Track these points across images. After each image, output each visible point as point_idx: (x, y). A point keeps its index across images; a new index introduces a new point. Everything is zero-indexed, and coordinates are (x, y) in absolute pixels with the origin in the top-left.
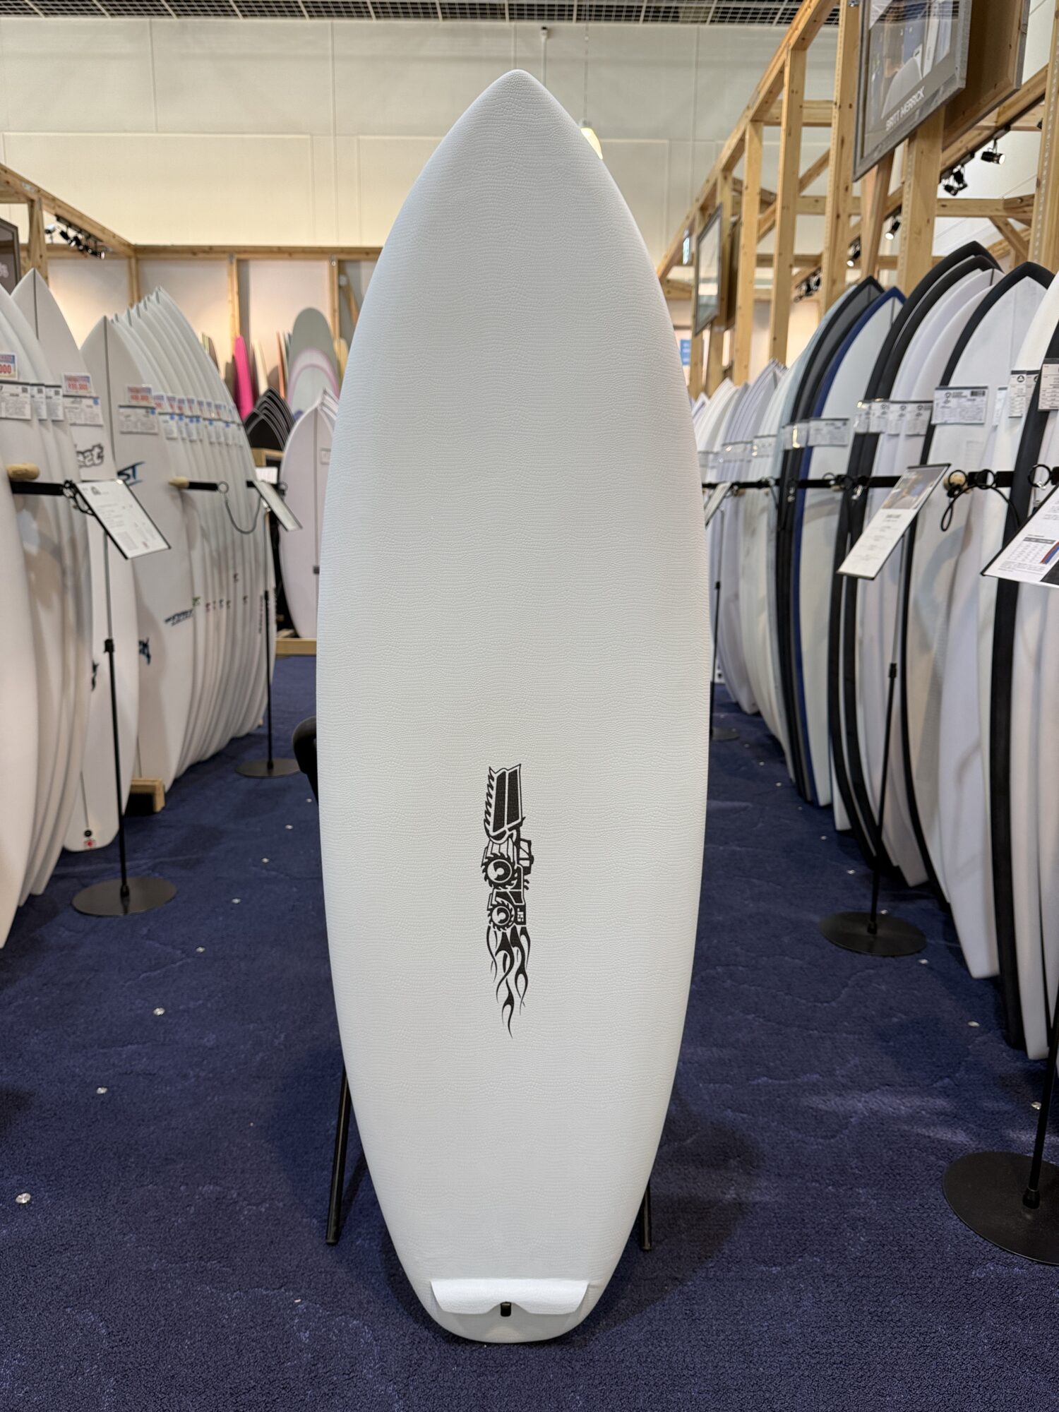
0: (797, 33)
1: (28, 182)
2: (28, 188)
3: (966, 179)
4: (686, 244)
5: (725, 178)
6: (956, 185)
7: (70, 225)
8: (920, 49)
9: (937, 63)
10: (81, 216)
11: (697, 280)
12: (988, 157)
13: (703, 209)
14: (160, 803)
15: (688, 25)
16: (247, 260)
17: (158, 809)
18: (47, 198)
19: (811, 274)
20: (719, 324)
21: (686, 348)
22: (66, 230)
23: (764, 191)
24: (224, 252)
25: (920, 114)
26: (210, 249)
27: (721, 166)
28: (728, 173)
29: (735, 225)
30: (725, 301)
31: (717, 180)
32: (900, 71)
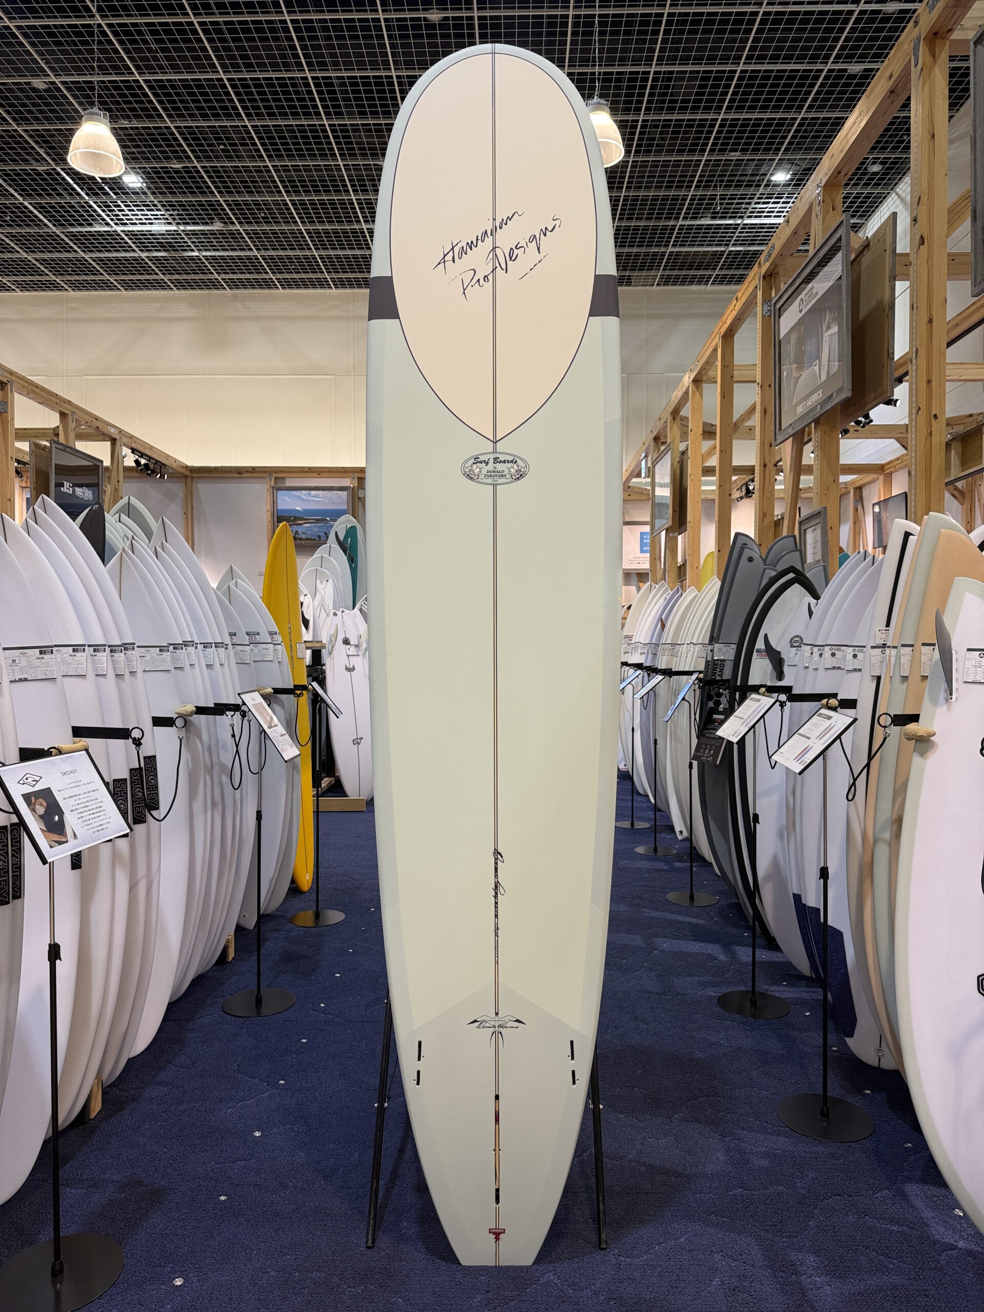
0: (726, 326)
1: (113, 426)
2: (112, 430)
3: (872, 416)
4: (643, 462)
5: (674, 419)
6: (864, 420)
7: (142, 455)
9: (831, 374)
10: (151, 448)
11: (653, 484)
12: (888, 402)
13: (656, 439)
14: (231, 954)
15: (640, 288)
16: (284, 478)
17: (230, 959)
18: (126, 436)
19: (749, 480)
20: (673, 532)
21: (646, 539)
22: (139, 459)
23: (705, 424)
24: (264, 472)
25: (821, 408)
26: (253, 470)
27: (671, 409)
28: (675, 416)
29: (683, 453)
31: (667, 420)
32: (804, 375)
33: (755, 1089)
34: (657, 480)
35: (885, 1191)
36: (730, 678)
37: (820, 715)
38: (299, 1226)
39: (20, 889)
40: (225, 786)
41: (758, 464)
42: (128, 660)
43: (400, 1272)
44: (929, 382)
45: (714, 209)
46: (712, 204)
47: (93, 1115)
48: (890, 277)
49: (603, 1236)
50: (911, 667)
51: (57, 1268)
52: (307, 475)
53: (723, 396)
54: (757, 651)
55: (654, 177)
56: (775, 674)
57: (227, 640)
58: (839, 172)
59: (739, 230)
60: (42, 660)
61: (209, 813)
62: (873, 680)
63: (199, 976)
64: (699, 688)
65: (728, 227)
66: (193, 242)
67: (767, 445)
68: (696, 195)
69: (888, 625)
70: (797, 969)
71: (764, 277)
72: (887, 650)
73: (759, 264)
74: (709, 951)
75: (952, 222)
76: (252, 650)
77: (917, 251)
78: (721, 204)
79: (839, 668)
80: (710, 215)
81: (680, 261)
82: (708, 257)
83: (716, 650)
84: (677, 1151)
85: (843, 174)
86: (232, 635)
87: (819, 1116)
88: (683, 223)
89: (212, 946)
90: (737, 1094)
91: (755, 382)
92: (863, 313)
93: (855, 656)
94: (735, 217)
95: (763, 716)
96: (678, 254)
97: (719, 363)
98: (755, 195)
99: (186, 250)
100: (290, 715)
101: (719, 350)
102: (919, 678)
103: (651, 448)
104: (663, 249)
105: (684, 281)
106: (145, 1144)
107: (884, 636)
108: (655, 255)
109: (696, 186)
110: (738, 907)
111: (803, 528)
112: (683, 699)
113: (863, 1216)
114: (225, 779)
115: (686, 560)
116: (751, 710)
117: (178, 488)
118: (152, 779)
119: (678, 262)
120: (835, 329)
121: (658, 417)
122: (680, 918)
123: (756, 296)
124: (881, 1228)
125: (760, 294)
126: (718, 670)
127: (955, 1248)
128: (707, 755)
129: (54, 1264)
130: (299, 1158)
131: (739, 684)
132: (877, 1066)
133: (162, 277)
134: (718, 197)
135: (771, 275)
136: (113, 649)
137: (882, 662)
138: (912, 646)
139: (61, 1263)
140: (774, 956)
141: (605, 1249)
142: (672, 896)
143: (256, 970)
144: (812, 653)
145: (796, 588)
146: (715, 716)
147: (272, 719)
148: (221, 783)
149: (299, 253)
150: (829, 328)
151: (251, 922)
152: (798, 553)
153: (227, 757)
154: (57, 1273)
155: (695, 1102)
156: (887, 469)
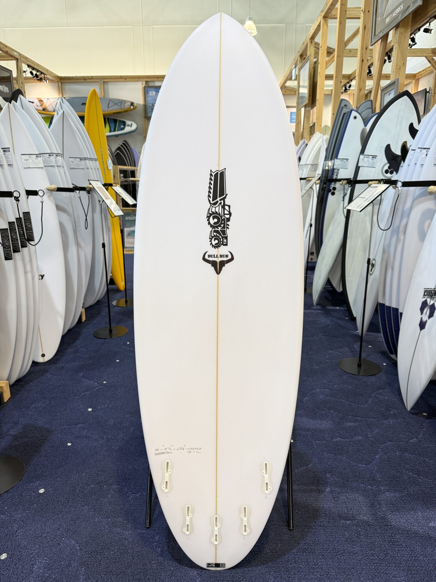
1: (15, 51)
3: (416, 40)
4: (294, 71)
5: (311, 42)
7: (33, 69)
10: (38, 65)
11: (299, 86)
12: (427, 31)
13: (301, 56)
14: (84, 319)
16: (107, 82)
17: (83, 321)
18: (23, 58)
20: (309, 107)
21: (293, 115)
22: (32, 71)
24: (98, 79)
25: (401, 16)
26: (92, 78)
27: (310, 37)
28: (312, 40)
29: (315, 63)
30: (311, 96)
31: (307, 43)
34: (301, 83)
47: (5, 401)
53: (340, 23)
67: (364, 48)
97: (338, 5)
103: (299, 61)
111: (383, 93)
113: (404, 452)
115: (315, 123)
121: (302, 43)
147: (107, 195)
156: (417, 76)
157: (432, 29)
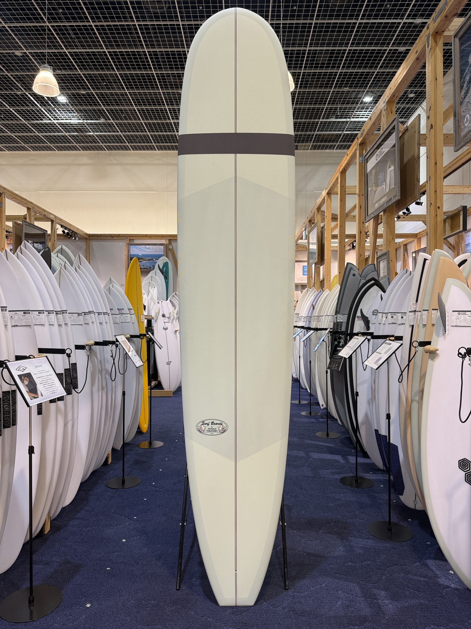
0: (342, 168)
1: (52, 214)
2: (52, 216)
3: (411, 210)
4: (304, 233)
5: (318, 211)
6: (407, 212)
7: (66, 228)
8: (385, 183)
9: (390, 189)
10: (70, 225)
11: (309, 243)
12: (418, 203)
13: (310, 221)
14: (110, 461)
15: (302, 151)
16: (133, 240)
17: (109, 463)
18: (58, 219)
19: (354, 241)
20: (318, 264)
21: (306, 269)
22: (64, 230)
23: (333, 214)
24: (124, 237)
25: (386, 205)
26: (119, 236)
27: (317, 207)
28: (319, 210)
29: (323, 228)
30: (320, 255)
31: (315, 212)
32: (378, 189)
33: (357, 519)
34: (311, 241)
35: (418, 563)
36: (345, 330)
37: (386, 343)
38: (144, 580)
39: (15, 421)
40: (107, 380)
41: (358, 233)
42: (64, 318)
43: (192, 600)
44: (436, 191)
45: (337, 114)
46: (336, 112)
47: (46, 532)
48: (417, 144)
49: (287, 583)
50: (427, 320)
51: (31, 599)
52: (145, 238)
53: (341, 200)
54: (357, 317)
55: (308, 99)
56: (366, 328)
57: (109, 312)
58: (394, 96)
59: (348, 124)
60: (25, 317)
61: (100, 392)
62: (410, 327)
63: (95, 471)
64: (330, 335)
65: (343, 122)
66: (91, 128)
67: (362, 224)
68: (328, 107)
69: (417, 301)
70: (377, 466)
71: (360, 145)
72: (417, 313)
73: (358, 138)
74: (336, 458)
75: (445, 118)
76: (120, 317)
77: (430, 131)
78: (340, 112)
79: (395, 323)
80: (335, 117)
81: (321, 138)
82: (334, 136)
83: (338, 318)
84: (321, 547)
85: (395, 97)
86: (111, 309)
87: (387, 531)
88: (322, 120)
89: (101, 456)
90: (349, 521)
91: (356, 194)
92: (405, 160)
93: (402, 317)
94: (346, 118)
95: (360, 346)
96: (320, 135)
97: (339, 185)
98: (356, 107)
99: (87, 132)
100: (138, 348)
101: (339, 179)
102: (431, 325)
103: (308, 226)
104: (313, 133)
105: (323, 148)
106: (71, 545)
107: (415, 306)
108: (309, 135)
109: (328, 103)
110: (350, 439)
111: (379, 260)
112: (323, 340)
113: (407, 574)
114: (108, 377)
115: (324, 278)
116: (355, 343)
117: (83, 244)
118: (75, 374)
119: (320, 139)
120: (392, 168)
121: (310, 211)
122: (322, 444)
123: (356, 153)
124: (415, 579)
125: (358, 152)
126: (339, 327)
127: (449, 587)
128: (334, 366)
129: (30, 598)
130: (144, 551)
131: (349, 332)
132: (414, 508)
133: (76, 144)
134: (338, 108)
135: (363, 144)
136: (57, 313)
137: (414, 319)
138: (428, 310)
139: (33, 597)
140: (366, 461)
141: (287, 589)
142: (318, 434)
143: (122, 468)
144: (382, 317)
145: (375, 287)
146: (338, 348)
147: (130, 347)
148: (106, 378)
149: (141, 133)
150: (390, 167)
151: (119, 447)
152: (376, 272)
153: (109, 366)
154: (31, 602)
155: (329, 525)
156: (419, 236)
157: (422, 203)
